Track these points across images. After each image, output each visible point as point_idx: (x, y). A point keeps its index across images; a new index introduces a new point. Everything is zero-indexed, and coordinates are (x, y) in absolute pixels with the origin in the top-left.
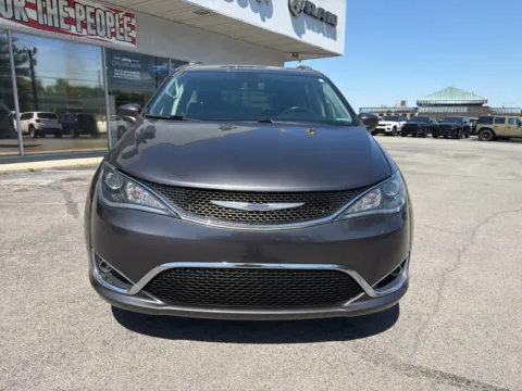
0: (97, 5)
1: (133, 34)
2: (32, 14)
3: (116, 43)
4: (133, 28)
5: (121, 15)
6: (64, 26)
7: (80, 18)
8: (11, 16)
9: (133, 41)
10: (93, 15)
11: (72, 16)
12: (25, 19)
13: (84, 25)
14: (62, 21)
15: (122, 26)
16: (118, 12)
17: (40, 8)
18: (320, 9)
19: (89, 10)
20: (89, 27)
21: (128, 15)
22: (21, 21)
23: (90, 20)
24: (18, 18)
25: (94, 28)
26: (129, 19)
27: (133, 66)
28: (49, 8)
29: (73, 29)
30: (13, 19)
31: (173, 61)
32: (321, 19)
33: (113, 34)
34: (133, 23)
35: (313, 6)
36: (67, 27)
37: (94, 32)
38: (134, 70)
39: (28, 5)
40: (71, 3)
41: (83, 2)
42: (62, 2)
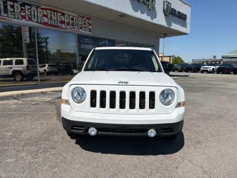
0: (74, 15)
1: (90, 27)
2: (46, 20)
3: (82, 32)
4: (90, 24)
5: (85, 18)
6: (59, 25)
7: (66, 21)
9: (90, 31)
10: (72, 19)
11: (63, 20)
12: (43, 22)
13: (68, 24)
14: (59, 23)
15: (85, 24)
16: (83, 17)
17: (49, 17)
18: (179, 12)
19: (71, 17)
20: (70, 24)
21: (88, 19)
22: (41, 23)
23: (71, 22)
24: (39, 21)
25: (73, 25)
26: (88, 20)
27: (89, 42)
28: (53, 16)
29: (63, 26)
30: (37, 22)
31: (108, 40)
32: (179, 17)
33: (81, 28)
34: (90, 22)
35: (175, 10)
36: (61, 25)
37: (72, 27)
38: (91, 44)
39: (44, 16)
40: (63, 14)
41: (69, 13)
42: (59, 14)
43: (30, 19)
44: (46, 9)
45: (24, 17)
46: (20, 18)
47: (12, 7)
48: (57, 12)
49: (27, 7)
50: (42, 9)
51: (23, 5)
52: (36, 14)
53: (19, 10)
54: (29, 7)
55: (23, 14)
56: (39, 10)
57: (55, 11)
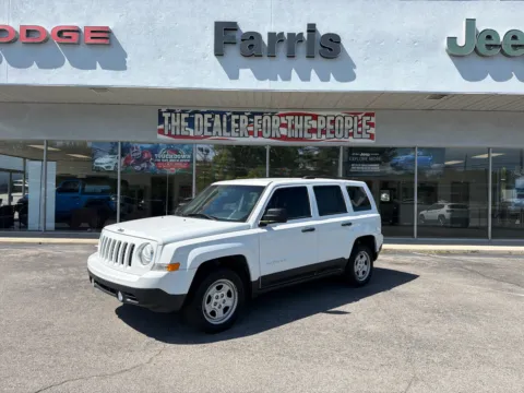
0: (336, 114)
1: (372, 131)
2: (284, 131)
3: (353, 141)
4: (372, 125)
5: (360, 117)
6: (307, 135)
7: (321, 126)
8: (268, 135)
9: (372, 137)
10: (333, 122)
11: (314, 126)
12: (278, 136)
13: (324, 132)
14: (306, 132)
15: (360, 126)
16: (356, 114)
17: (290, 126)
19: (330, 119)
20: (328, 132)
21: (367, 115)
22: (276, 138)
23: (330, 127)
24: (273, 135)
25: (333, 132)
26: (368, 118)
27: (371, 159)
28: (296, 124)
29: (314, 137)
30: (270, 137)
33: (351, 134)
34: (373, 120)
36: (309, 135)
37: (332, 136)
38: (374, 162)
39: (282, 125)
40: (315, 117)
41: (325, 113)
42: (307, 118)
43: (260, 134)
44: (285, 115)
45: (251, 133)
46: (246, 135)
47: (237, 121)
48: (304, 115)
49: (257, 117)
50: (280, 116)
51: (252, 115)
52: (269, 125)
53: (246, 124)
54: (260, 117)
55: (251, 129)
56: (274, 118)
57: (299, 115)
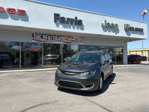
0: (77, 37)
1: (84, 41)
2: (66, 41)
3: (81, 44)
4: (84, 40)
6: (71, 42)
7: (74, 40)
9: (84, 43)
10: (77, 39)
13: (75, 41)
15: (82, 40)
16: (81, 38)
19: (76, 38)
21: (83, 38)
22: (64, 42)
23: (76, 40)
25: (77, 41)
29: (73, 42)
30: (63, 42)
31: (93, 46)
32: (137, 30)
33: (80, 42)
34: (85, 39)
38: (85, 49)
39: (66, 39)
40: (73, 38)
41: (75, 37)
43: (60, 41)
44: (66, 37)
45: (58, 41)
47: (54, 38)
48: (70, 37)
49: (59, 37)
50: (65, 37)
51: (58, 36)
52: (62, 39)
53: (57, 38)
54: (60, 37)
55: (58, 40)
56: (64, 37)
57: (69, 37)
